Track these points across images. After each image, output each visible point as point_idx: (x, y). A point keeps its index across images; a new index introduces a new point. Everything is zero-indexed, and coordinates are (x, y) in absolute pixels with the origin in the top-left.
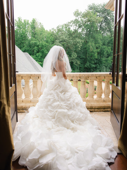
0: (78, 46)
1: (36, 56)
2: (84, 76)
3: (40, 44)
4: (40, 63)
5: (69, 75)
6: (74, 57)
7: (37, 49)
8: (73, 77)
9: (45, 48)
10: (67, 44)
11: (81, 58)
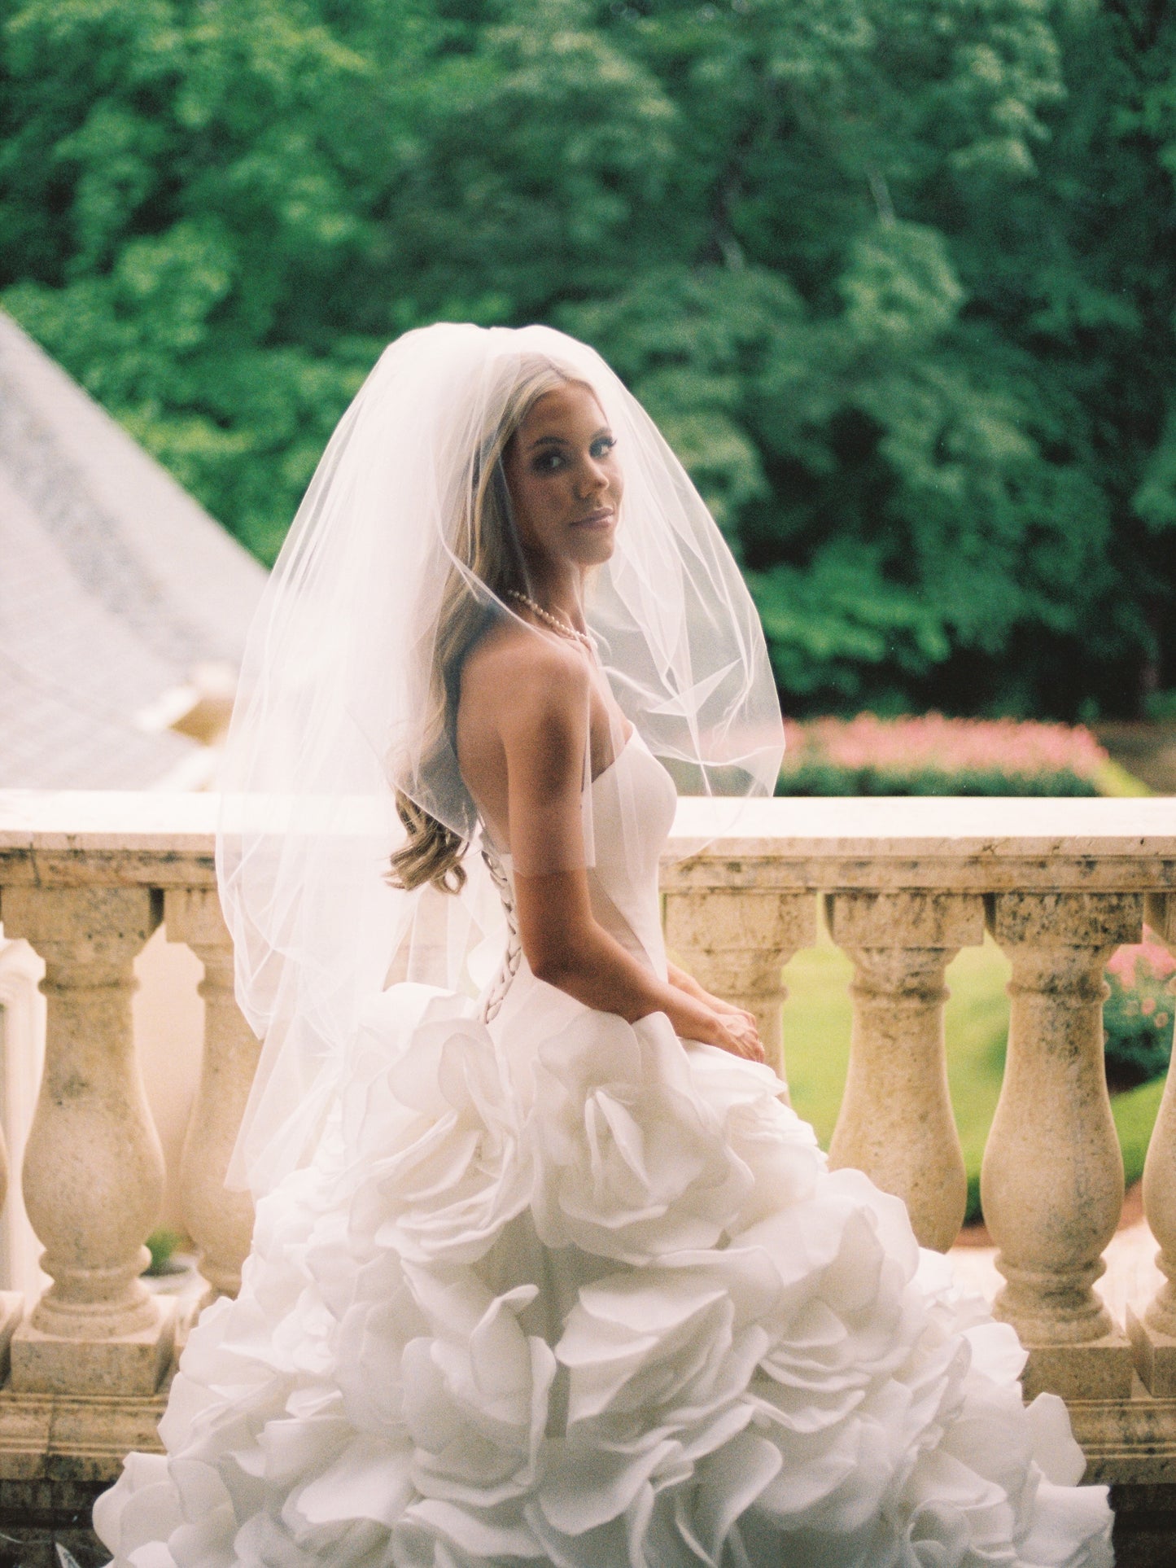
0: (986, 98)
1: (124, 308)
2: (1066, 877)
3: (193, 49)
4: (199, 438)
5: (769, 861)
6: (896, 323)
7: (125, 167)
8: (854, 894)
9: (296, 142)
10: (743, 46)
11: (1043, 346)
